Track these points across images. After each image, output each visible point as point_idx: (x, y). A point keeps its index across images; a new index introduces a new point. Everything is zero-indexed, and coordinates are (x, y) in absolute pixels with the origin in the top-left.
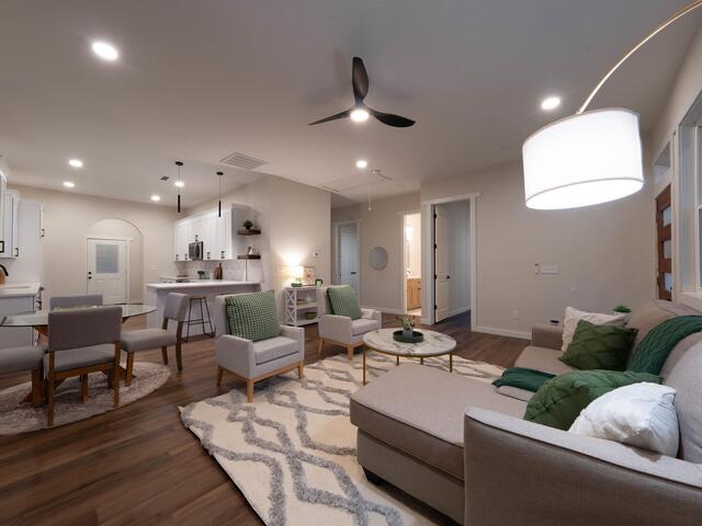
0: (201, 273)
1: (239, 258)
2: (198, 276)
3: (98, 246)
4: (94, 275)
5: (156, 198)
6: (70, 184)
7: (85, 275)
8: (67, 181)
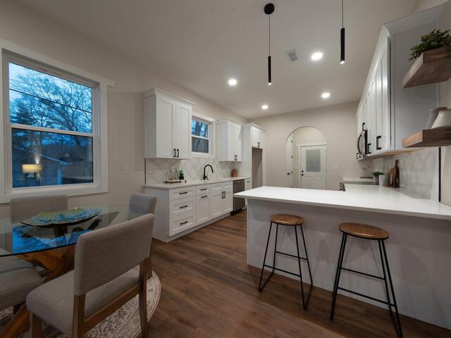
3: (307, 151)
4: (305, 173)
5: (326, 95)
6: (265, 107)
7: (300, 173)
8: (263, 105)
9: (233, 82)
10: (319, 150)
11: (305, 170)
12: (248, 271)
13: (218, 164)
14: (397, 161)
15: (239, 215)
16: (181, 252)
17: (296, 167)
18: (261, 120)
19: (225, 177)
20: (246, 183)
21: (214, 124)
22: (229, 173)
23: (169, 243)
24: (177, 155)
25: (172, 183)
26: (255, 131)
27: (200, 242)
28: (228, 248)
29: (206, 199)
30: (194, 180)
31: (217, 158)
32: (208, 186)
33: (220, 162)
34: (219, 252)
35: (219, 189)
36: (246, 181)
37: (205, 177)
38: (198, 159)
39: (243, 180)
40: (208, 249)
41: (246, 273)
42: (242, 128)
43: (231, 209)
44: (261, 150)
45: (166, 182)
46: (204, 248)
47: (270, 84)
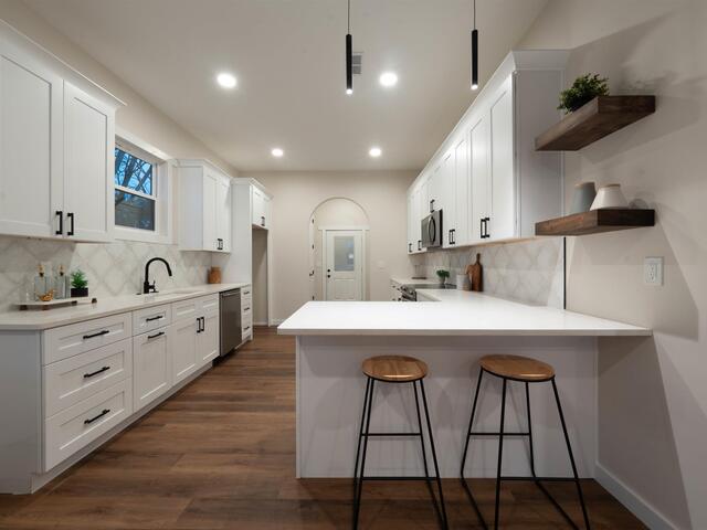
0: (443, 274)
1: (541, 230)
2: (437, 280)
3: (336, 238)
4: (332, 273)
5: (375, 152)
6: (277, 153)
7: (325, 273)
8: (275, 147)
9: (227, 81)
10: (352, 239)
11: (332, 268)
12: (306, 496)
13: (179, 256)
14: (479, 256)
15: (232, 361)
16: (99, 511)
17: (319, 264)
18: (270, 175)
19: (193, 285)
20: (242, 295)
21: (170, 168)
22: (203, 274)
23: (43, 490)
24: (67, 229)
25: (46, 308)
26: (256, 194)
27: (154, 455)
28: (235, 451)
29: (160, 341)
30: (115, 294)
31: (175, 245)
32: (167, 308)
33: (184, 253)
34: (218, 471)
35: (188, 315)
36: (242, 290)
37: (147, 288)
38: (129, 244)
39: (238, 289)
40: (186, 470)
41: (304, 504)
42: (232, 185)
43: (215, 353)
44: (266, 232)
45: (24, 308)
46: (174, 470)
47: (349, 92)
